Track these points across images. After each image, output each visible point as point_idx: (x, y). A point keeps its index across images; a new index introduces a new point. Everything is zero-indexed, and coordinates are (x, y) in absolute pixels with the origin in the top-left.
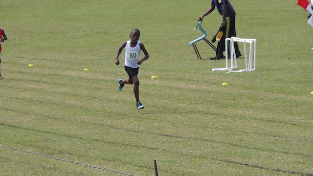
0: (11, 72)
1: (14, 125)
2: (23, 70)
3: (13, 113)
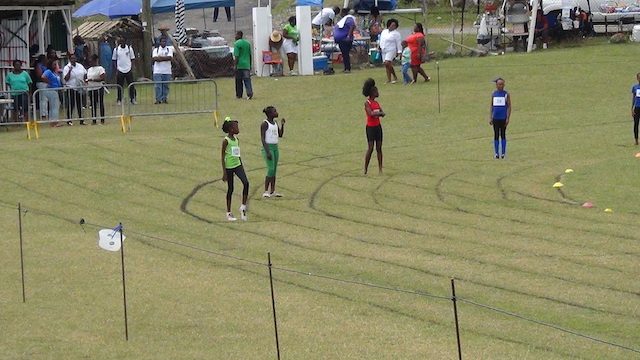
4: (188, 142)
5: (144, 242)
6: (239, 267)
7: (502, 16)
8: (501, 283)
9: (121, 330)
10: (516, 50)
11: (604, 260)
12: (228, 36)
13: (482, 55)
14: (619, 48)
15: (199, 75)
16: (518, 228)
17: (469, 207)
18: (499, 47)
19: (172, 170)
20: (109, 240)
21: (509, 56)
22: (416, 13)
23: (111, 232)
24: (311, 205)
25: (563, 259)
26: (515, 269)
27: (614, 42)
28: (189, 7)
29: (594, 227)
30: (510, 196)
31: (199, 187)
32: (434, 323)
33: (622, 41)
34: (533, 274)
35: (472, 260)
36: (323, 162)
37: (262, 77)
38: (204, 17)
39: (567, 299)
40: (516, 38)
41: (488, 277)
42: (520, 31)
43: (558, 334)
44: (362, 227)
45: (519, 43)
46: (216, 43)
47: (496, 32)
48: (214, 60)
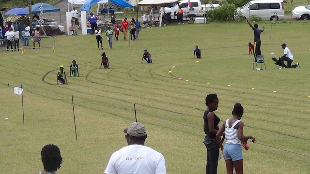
0: (296, 101)
1: (297, 136)
2: (304, 100)
3: (297, 128)
4: (45, 58)
5: (30, 92)
6: (62, 100)
7: (151, 15)
8: (151, 105)
9: (22, 121)
10: (155, 26)
11: (186, 97)
12: (58, 21)
13: (144, 28)
14: (190, 26)
15: (48, 35)
16: (156, 86)
17: (140, 79)
18: (150, 25)
19: (39, 67)
20: (18, 91)
21: (153, 28)
22: (121, 14)
23: (18, 88)
24: (86, 79)
25: (172, 97)
26: (156, 100)
27: (189, 23)
28: (44, 11)
29: (183, 86)
30: (154, 76)
31: (48, 73)
32: (128, 119)
33: (191, 23)
34: (162, 102)
35: (141, 97)
36: (90, 64)
37: (69, 36)
38: (50, 15)
39: (173, 111)
40: (155, 22)
41: (147, 103)
42: (157, 20)
43: (170, 123)
44: (104, 86)
45: (156, 24)
46: (54, 24)
47: (149, 20)
48: (53, 30)
